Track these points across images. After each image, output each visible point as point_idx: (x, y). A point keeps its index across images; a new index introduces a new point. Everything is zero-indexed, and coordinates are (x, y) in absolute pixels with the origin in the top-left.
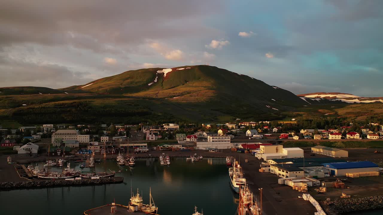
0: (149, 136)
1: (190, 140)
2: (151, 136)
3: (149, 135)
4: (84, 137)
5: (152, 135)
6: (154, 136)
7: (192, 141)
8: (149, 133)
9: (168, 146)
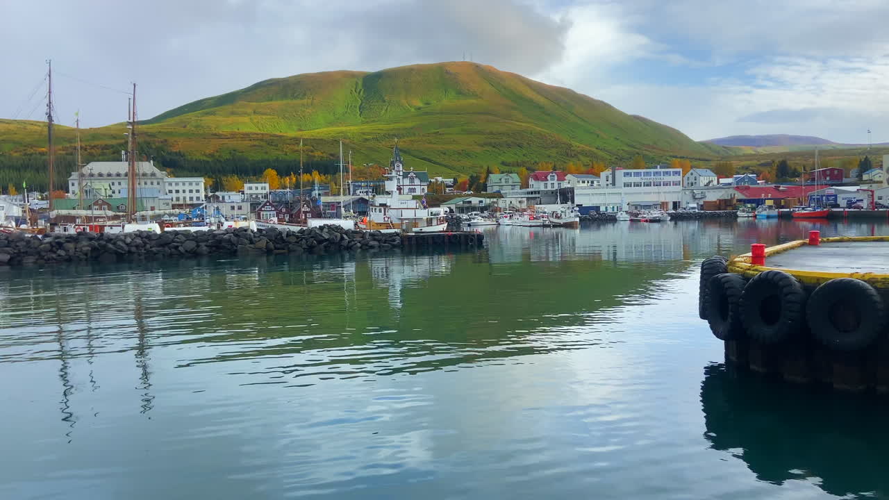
0: (401, 180)
1: (546, 186)
2: (407, 181)
3: (401, 177)
4: (184, 184)
5: (412, 179)
6: (417, 181)
7: (549, 188)
8: (401, 173)
9: (481, 202)
